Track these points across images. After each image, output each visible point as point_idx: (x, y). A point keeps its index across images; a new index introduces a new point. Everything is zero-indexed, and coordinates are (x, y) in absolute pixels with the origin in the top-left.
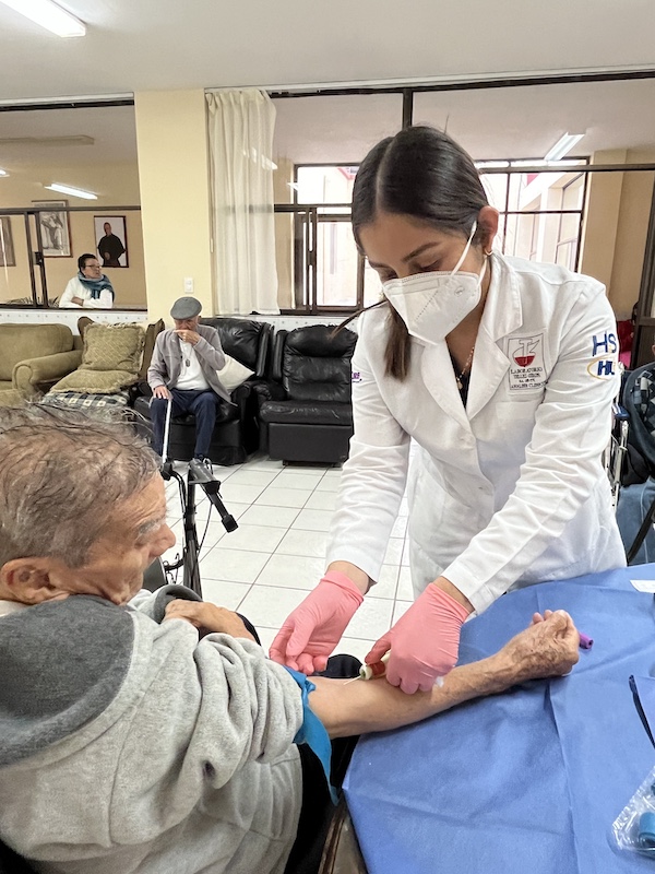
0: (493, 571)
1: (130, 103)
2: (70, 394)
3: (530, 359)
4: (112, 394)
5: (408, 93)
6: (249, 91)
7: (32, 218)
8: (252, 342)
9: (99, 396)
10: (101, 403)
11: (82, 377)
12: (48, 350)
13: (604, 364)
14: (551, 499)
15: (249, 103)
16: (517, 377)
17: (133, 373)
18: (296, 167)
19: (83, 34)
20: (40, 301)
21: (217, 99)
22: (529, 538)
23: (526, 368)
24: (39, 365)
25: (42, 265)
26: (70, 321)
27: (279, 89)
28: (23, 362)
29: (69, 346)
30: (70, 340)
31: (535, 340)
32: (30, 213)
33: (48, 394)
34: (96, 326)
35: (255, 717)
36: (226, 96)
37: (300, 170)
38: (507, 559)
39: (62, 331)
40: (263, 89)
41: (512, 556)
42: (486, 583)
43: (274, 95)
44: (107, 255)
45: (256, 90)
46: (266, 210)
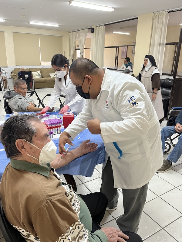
1: (137, 18)
6: (163, 12)
7: (117, 48)
15: (163, 15)
25: (118, 59)
27: (171, 10)
32: (117, 47)
36: (158, 14)
43: (170, 12)
45: (165, 11)
46: (163, 44)
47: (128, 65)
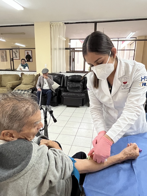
0: (118, 132)
1: (33, 25)
2: (19, 90)
3: (126, 82)
4: (28, 90)
5: (96, 23)
6: (60, 22)
7: (11, 50)
8: (60, 79)
9: (25, 91)
10: (26, 92)
11: (22, 86)
12: (14, 80)
13: (144, 83)
14: (131, 115)
15: (60, 25)
16: (123, 87)
17: (33, 85)
18: (70, 40)
19: (23, 10)
20: (12, 69)
21: (53, 24)
22: (126, 125)
23: (125, 85)
24: (12, 83)
25: (13, 61)
26: (19, 74)
27: (67, 22)
28: (9, 83)
29: (19, 79)
30: (19, 78)
31: (127, 78)
33: (14, 90)
34: (25, 75)
35: (62, 169)
36: (55, 23)
37: (71, 40)
38: (121, 130)
39: (17, 76)
40: (63, 22)
41: (123, 129)
42: (117, 136)
43: (65, 23)
44: (28, 59)
45: (61, 22)
46: (63, 49)
47: (26, 66)
